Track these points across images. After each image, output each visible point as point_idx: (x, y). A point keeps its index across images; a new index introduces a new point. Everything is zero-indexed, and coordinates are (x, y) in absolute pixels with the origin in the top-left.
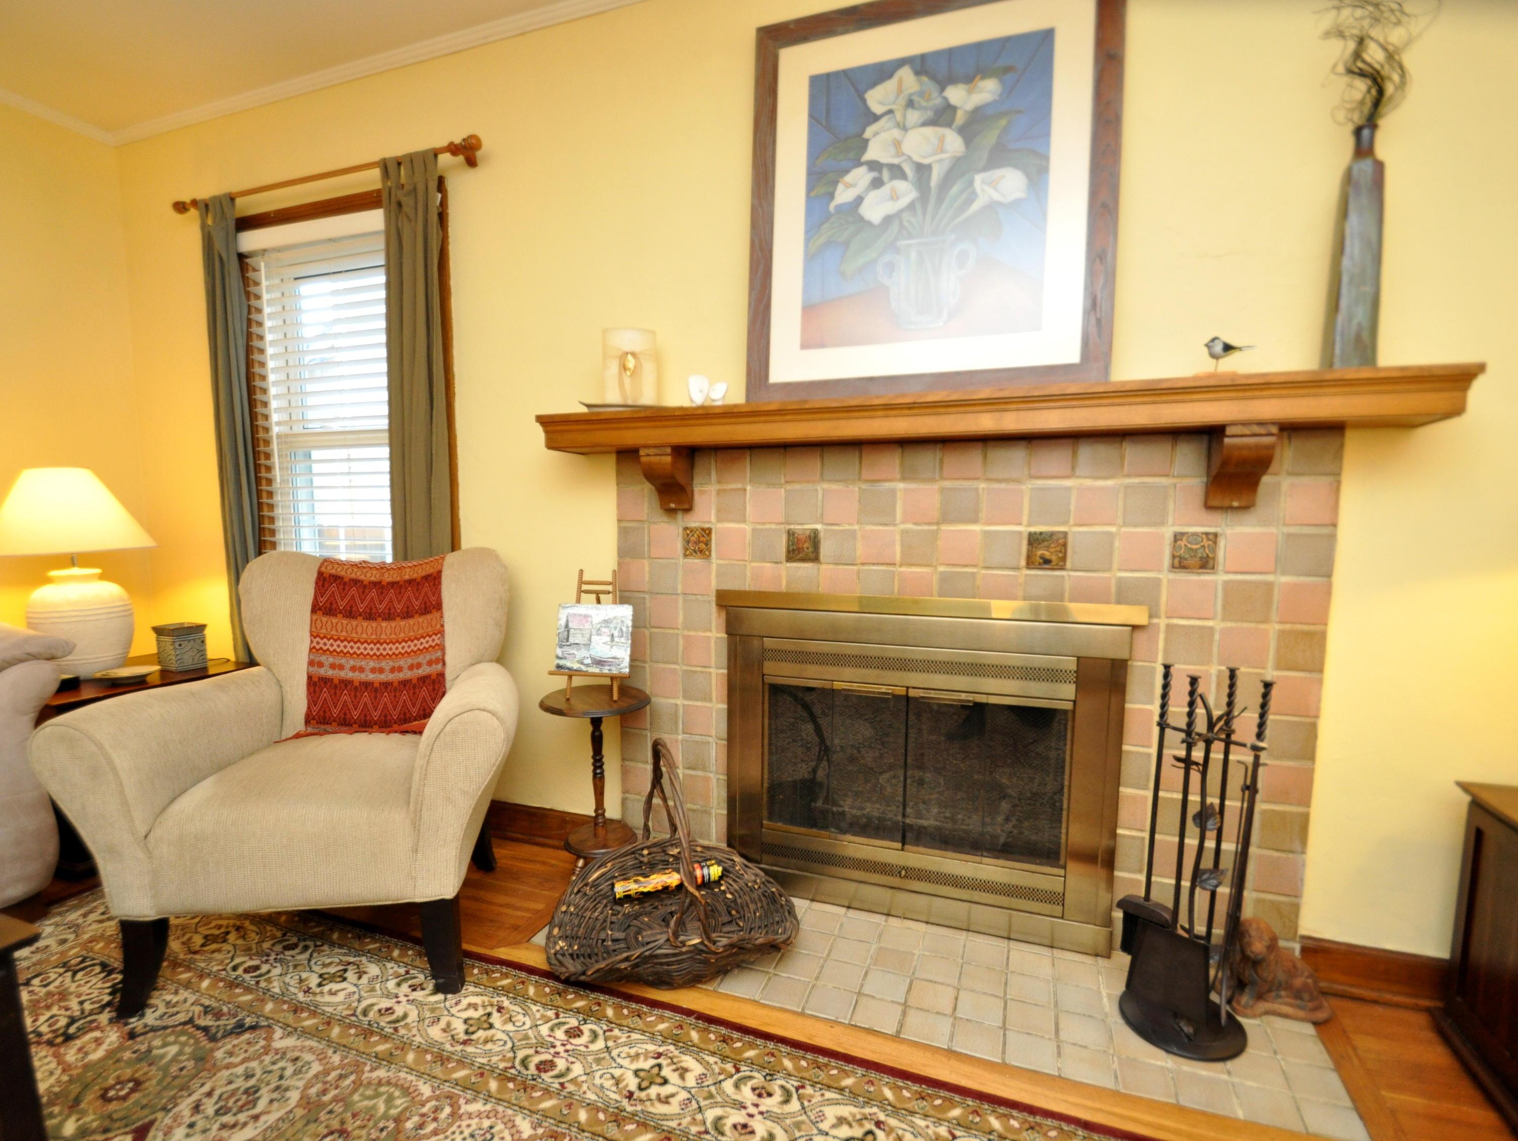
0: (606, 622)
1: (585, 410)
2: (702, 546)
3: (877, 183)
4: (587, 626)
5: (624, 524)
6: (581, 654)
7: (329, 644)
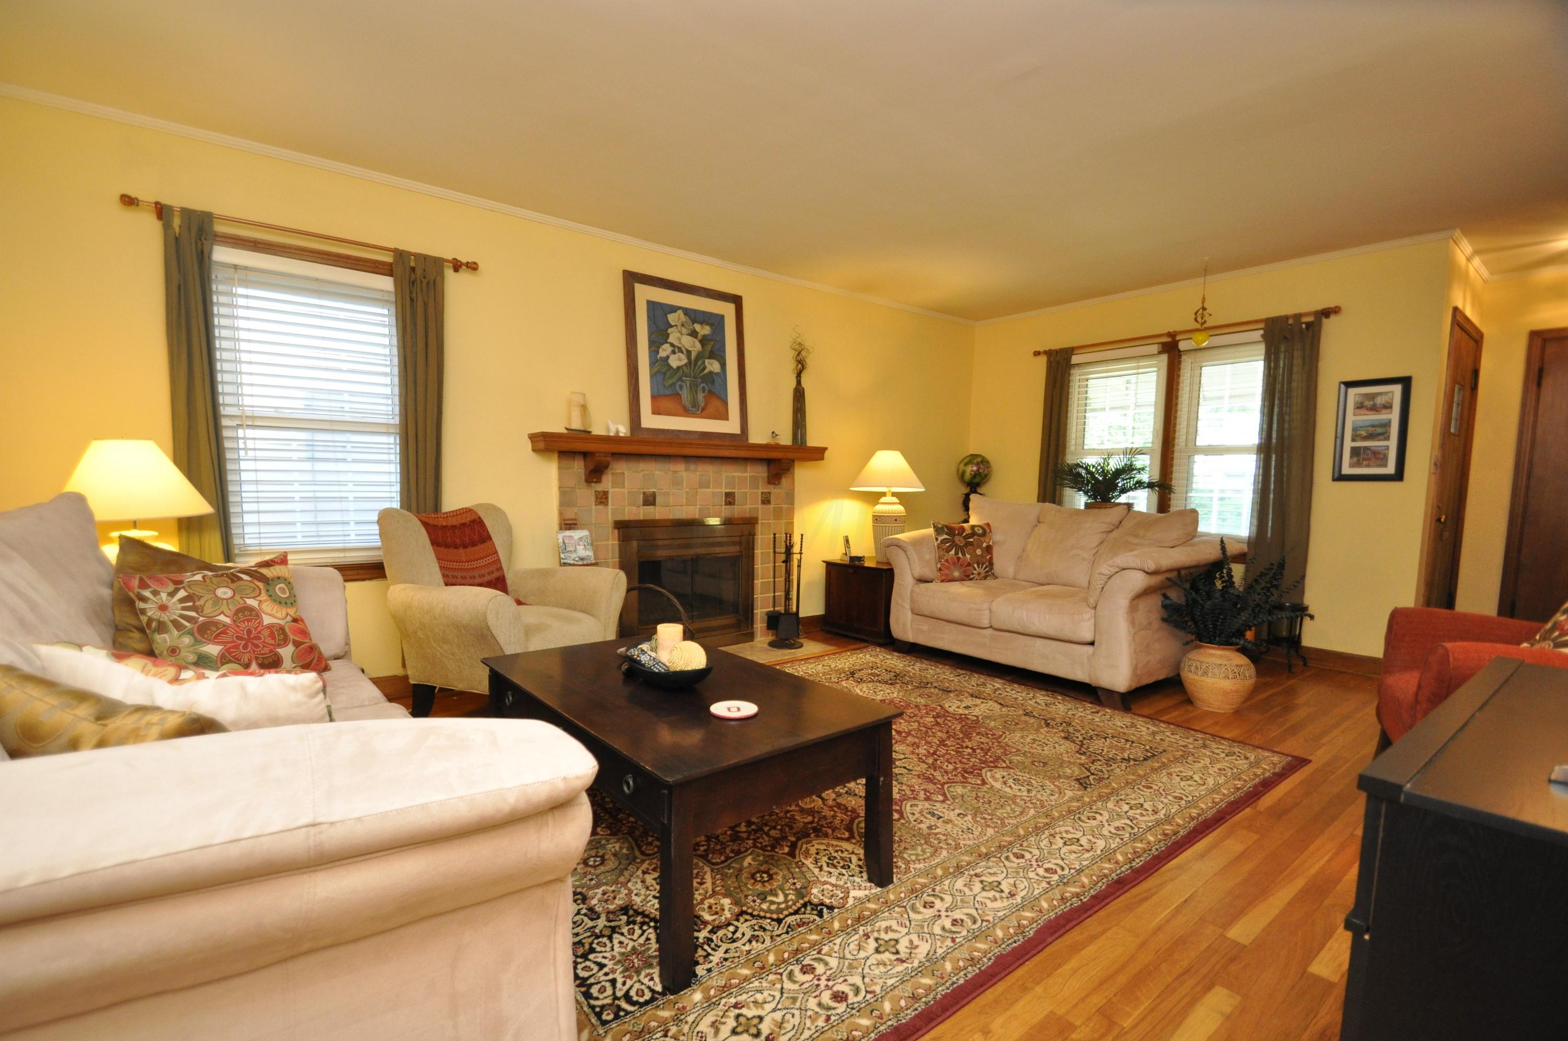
0: (580, 539)
1: (566, 431)
2: (604, 500)
3: (674, 352)
4: (573, 541)
5: (562, 489)
6: (573, 556)
7: (450, 565)
